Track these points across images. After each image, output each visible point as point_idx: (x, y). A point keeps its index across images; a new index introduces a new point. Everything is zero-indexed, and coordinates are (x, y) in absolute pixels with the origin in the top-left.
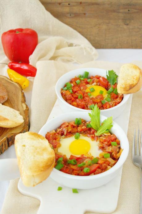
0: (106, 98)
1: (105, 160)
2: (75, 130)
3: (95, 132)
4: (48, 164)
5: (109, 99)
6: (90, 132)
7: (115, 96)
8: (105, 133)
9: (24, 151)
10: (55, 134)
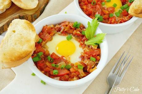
0: (116, 12)
1: (77, 69)
2: (71, 31)
3: (85, 41)
4: (22, 56)
5: (119, 15)
6: (82, 38)
7: (126, 14)
8: (93, 45)
9: (10, 36)
10: (52, 28)
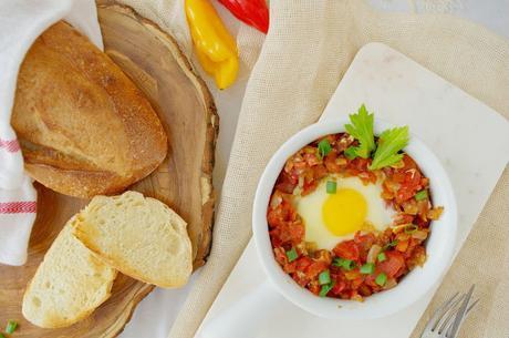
3: (368, 166)
6: (358, 165)
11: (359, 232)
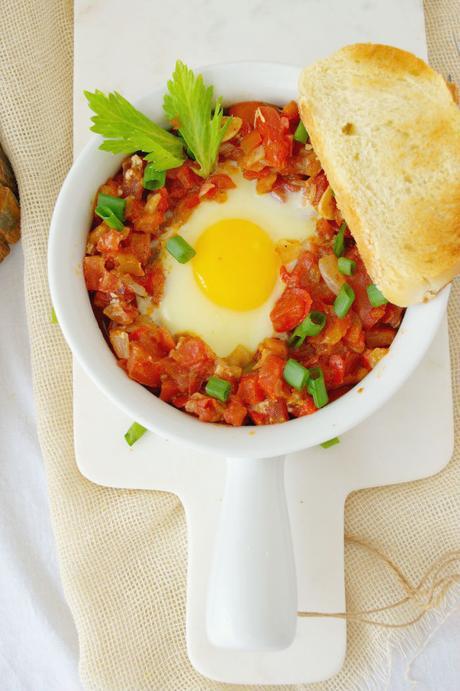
11: (283, 270)
